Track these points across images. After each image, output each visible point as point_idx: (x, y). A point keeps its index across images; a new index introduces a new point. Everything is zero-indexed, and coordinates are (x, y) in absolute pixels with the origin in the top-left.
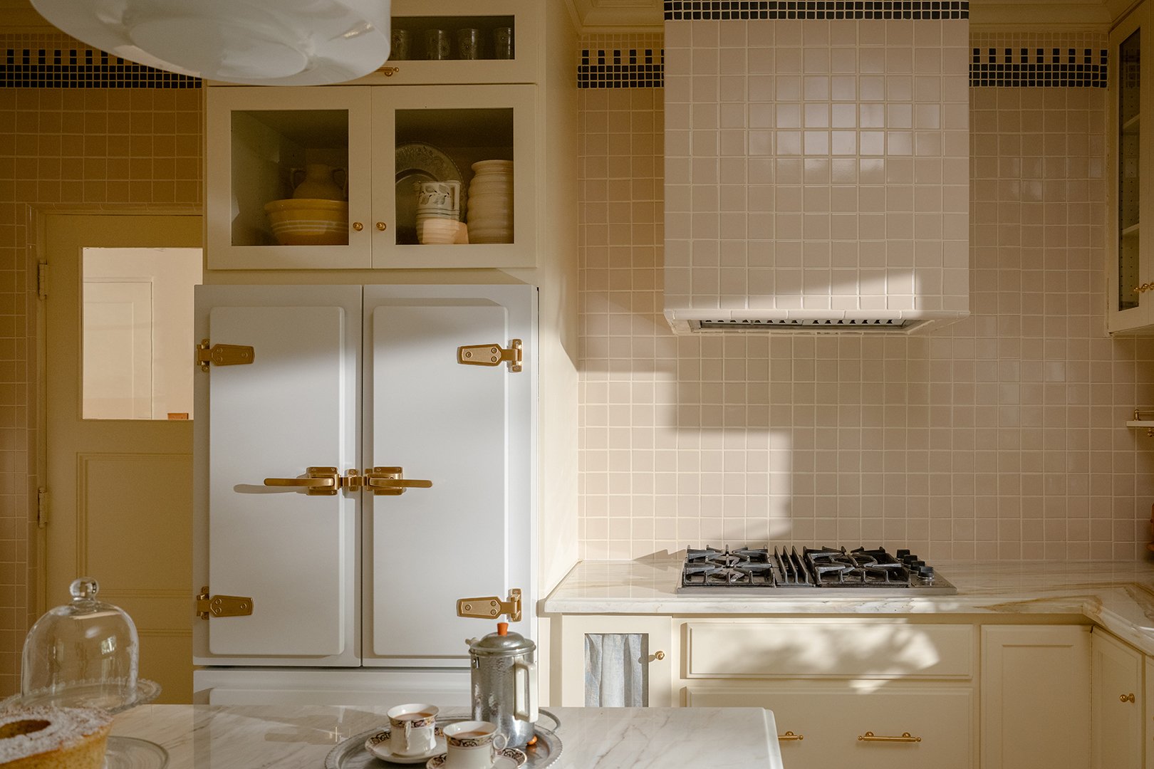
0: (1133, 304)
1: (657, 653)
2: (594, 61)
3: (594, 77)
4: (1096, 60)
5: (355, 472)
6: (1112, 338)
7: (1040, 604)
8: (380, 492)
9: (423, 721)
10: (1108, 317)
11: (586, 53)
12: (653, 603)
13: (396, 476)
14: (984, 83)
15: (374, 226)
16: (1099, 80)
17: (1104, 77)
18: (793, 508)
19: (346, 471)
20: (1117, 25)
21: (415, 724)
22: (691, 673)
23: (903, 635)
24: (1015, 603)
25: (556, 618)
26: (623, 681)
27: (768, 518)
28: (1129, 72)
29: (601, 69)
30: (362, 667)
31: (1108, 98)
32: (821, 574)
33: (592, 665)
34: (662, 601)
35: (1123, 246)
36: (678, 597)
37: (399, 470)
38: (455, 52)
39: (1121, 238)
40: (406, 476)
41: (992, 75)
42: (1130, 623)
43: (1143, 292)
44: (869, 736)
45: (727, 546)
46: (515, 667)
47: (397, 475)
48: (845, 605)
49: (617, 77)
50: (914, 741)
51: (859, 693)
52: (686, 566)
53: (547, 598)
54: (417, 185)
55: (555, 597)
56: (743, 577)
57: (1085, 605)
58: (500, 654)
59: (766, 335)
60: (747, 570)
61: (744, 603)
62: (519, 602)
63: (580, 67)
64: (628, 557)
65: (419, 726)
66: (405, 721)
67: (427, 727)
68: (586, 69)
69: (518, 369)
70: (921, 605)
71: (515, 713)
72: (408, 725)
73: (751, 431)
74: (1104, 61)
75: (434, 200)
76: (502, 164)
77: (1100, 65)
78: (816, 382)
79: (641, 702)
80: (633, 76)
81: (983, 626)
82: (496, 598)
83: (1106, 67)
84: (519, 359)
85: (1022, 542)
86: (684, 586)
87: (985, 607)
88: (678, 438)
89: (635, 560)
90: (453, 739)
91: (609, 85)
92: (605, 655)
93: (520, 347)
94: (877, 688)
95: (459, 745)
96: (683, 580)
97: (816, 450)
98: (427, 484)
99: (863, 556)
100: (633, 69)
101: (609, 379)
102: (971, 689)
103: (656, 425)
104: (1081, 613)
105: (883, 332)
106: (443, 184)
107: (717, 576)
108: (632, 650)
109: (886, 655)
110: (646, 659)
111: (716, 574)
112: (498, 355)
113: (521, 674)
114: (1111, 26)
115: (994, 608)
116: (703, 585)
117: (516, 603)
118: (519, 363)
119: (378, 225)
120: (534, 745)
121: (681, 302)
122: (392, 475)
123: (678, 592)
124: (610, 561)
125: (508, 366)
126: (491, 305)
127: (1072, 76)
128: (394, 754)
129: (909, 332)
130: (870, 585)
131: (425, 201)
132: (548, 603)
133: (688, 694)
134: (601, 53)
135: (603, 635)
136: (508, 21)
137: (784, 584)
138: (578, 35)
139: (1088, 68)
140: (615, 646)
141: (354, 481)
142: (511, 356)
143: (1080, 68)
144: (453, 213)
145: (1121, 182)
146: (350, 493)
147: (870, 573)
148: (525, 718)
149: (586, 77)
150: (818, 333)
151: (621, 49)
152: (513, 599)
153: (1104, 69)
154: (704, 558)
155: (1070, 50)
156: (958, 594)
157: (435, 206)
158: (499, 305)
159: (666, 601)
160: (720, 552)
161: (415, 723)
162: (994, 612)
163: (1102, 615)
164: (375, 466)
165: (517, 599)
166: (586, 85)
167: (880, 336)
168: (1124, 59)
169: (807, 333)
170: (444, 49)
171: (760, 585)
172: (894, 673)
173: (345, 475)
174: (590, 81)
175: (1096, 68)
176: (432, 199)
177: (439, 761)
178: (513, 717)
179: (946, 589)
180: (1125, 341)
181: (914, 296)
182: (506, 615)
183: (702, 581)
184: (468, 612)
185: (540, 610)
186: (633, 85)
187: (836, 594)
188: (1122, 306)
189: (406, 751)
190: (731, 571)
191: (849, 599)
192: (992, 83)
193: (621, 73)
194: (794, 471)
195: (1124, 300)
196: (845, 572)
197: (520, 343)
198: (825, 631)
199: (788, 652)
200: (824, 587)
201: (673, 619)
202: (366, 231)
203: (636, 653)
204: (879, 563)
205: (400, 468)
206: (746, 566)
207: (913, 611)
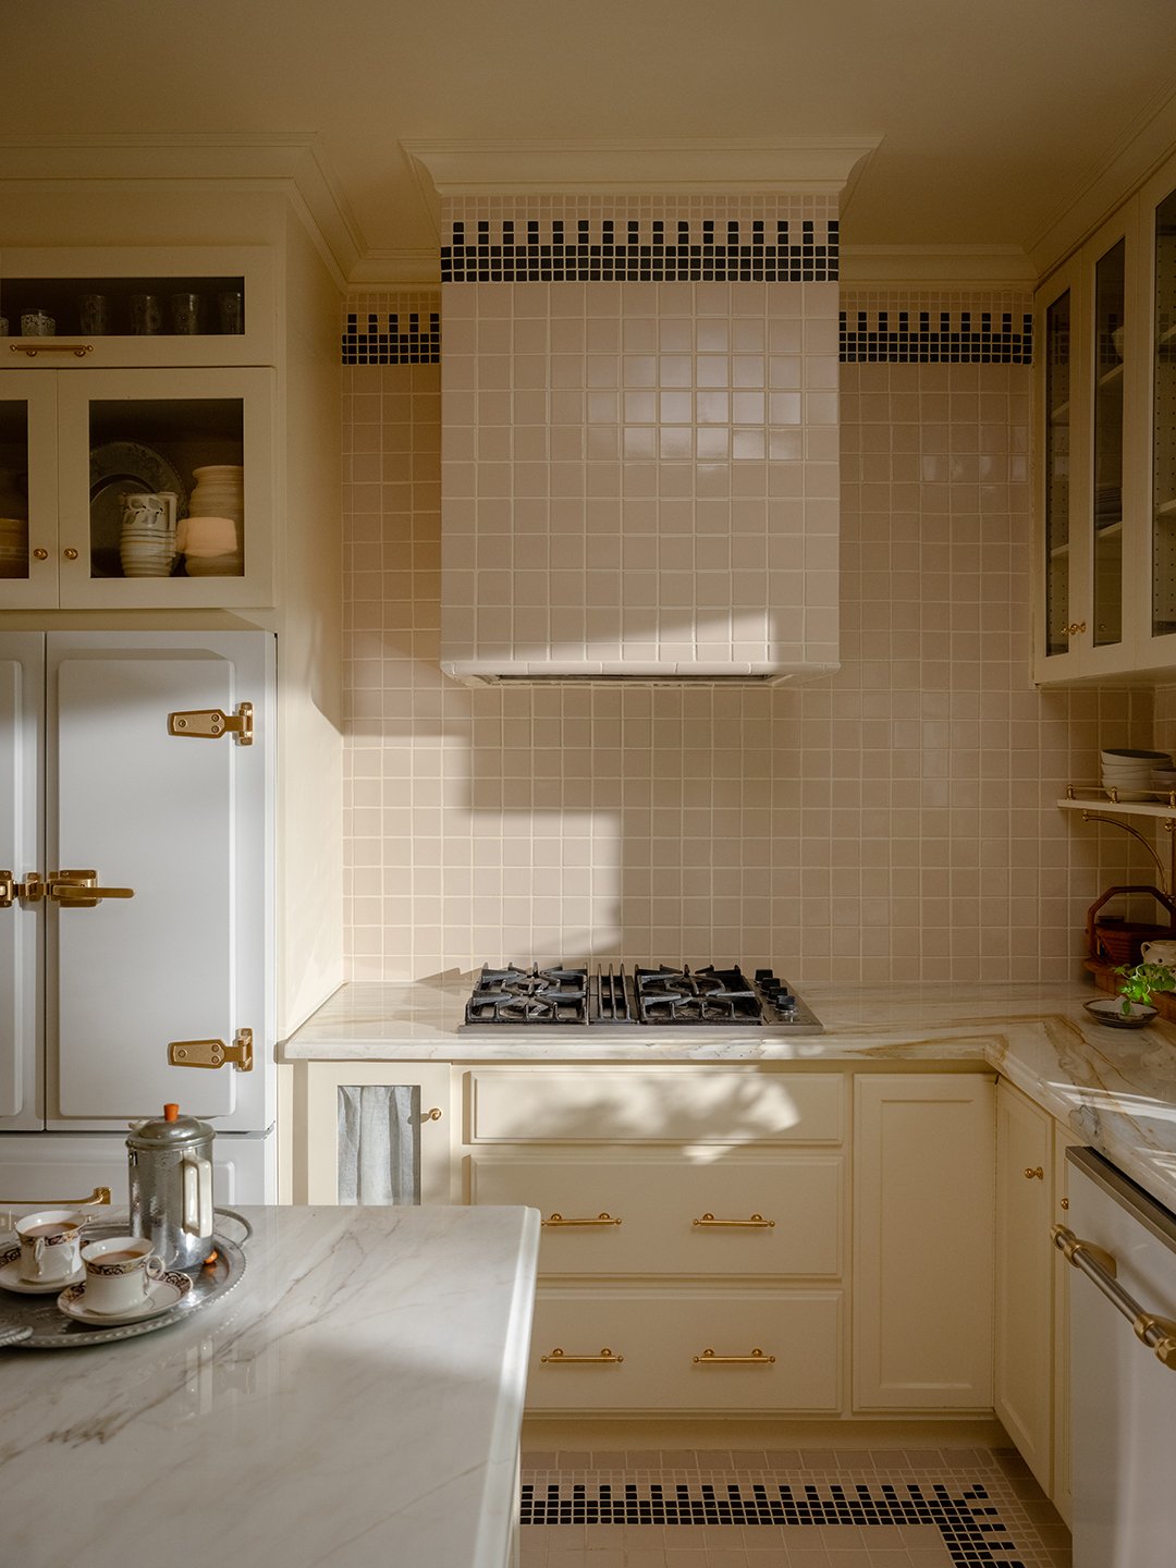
0: (1064, 648)
1: (432, 1111)
2: (363, 328)
3: (363, 350)
4: (1017, 328)
5: (36, 876)
6: (1039, 691)
7: (929, 1047)
8: (67, 903)
9: (60, 1237)
10: (1033, 663)
11: (352, 318)
12: (425, 1047)
13: (89, 883)
14: (873, 358)
15: (62, 552)
16: (1021, 354)
17: (1028, 350)
18: (623, 914)
19: (24, 876)
20: (1044, 281)
21: (50, 1242)
22: (476, 1137)
23: (752, 1088)
24: (897, 1047)
25: (300, 1066)
26: (389, 1147)
27: (591, 927)
28: (1060, 344)
29: (373, 339)
30: (45, 1132)
31: (1033, 376)
32: (647, 1007)
33: (348, 1127)
34: (438, 1044)
35: (1052, 571)
36: (460, 1038)
37: (91, 875)
38: (168, 327)
39: (1049, 560)
40: (100, 885)
41: (883, 347)
42: (1037, 1076)
43: (1073, 634)
44: (708, 1219)
45: (536, 964)
46: (184, 1164)
47: (89, 881)
48: (675, 1048)
49: (394, 349)
50: (766, 1225)
51: (695, 1163)
52: (475, 994)
53: (290, 1038)
54: (121, 497)
55: (298, 1039)
56: (548, 1010)
57: (988, 1048)
58: (163, 1147)
59: (589, 687)
60: (550, 1001)
61: (543, 1047)
62: (249, 1047)
63: (344, 337)
64: (407, 978)
65: (56, 1243)
66: (37, 1238)
67: (66, 1244)
68: (353, 339)
69: (248, 742)
70: (774, 1048)
71: (184, 1226)
72: (40, 1242)
73: (567, 812)
74: (1028, 329)
75: (143, 519)
76: (231, 471)
77: (1023, 334)
78: (652, 748)
79: (412, 1174)
80: (414, 349)
81: (856, 1075)
82: (219, 1042)
83: (1030, 337)
84: (249, 728)
85: (921, 959)
86: (468, 1022)
87: (858, 1052)
88: (472, 823)
89: (417, 982)
90: (91, 1264)
91: (383, 360)
92: (364, 1113)
93: (249, 713)
94: (716, 1157)
95: (99, 1273)
96: (467, 1014)
97: (653, 838)
98: (127, 893)
99: (712, 977)
100: (414, 338)
101: (381, 745)
102: (841, 1158)
103: (445, 805)
104: (982, 1058)
105: (741, 683)
106: (154, 497)
107: (513, 1008)
108: (399, 1107)
109: (730, 1113)
110: (417, 1118)
111: (512, 1006)
112: (221, 724)
113: (191, 1173)
114: (1037, 283)
115: (869, 1052)
116: (493, 1021)
117: (245, 1048)
118: (249, 734)
119: (66, 552)
120: (213, 1264)
121: (465, 652)
122: (83, 882)
123: (460, 1030)
124: (385, 983)
125: (235, 737)
126: (212, 659)
127: (986, 348)
128: (24, 1281)
129: (774, 684)
130: (710, 1021)
131: (131, 519)
132: (288, 1046)
133: (473, 1165)
134: (373, 318)
135: (363, 1087)
136: (237, 284)
137: (599, 1020)
138: (342, 294)
139: (1007, 338)
140: (378, 1101)
141: (33, 888)
142: (238, 724)
143: (996, 338)
144: (168, 534)
145: (1049, 487)
146: (29, 904)
147: (712, 1004)
148: (196, 1232)
149: (353, 350)
150: (655, 685)
151: (398, 313)
152: (240, 1043)
153: (1028, 340)
154: (501, 981)
155: (984, 315)
156: (825, 1033)
157: (144, 526)
158: (223, 658)
159: (442, 1044)
160: (524, 972)
161: (50, 1240)
162: (869, 1058)
163: (1006, 1063)
164: (61, 869)
165: (246, 1042)
166: (353, 360)
167: (738, 689)
168: (1054, 327)
169: (641, 685)
170: (154, 319)
171: (567, 1022)
172: (740, 1137)
173: (24, 881)
174: (358, 355)
175: (1017, 338)
176: (140, 517)
177: (78, 1291)
178: (182, 1230)
179: (811, 1025)
180: (1057, 696)
181: (767, 643)
182: (231, 1064)
183: (492, 1015)
184: (182, 1060)
185: (279, 1055)
186: (415, 359)
187: (666, 1034)
188: (1049, 652)
189: (38, 1277)
190: (532, 1002)
191: (681, 1041)
192: (883, 358)
193: (399, 344)
194: (624, 865)
195: (1053, 641)
196: (678, 1003)
197: (250, 706)
198: (651, 1083)
199: (601, 1110)
200: (651, 1024)
201: (452, 1067)
202: (52, 558)
203: (405, 1111)
204: (727, 991)
205: (94, 872)
206: (553, 994)
207: (763, 1057)
